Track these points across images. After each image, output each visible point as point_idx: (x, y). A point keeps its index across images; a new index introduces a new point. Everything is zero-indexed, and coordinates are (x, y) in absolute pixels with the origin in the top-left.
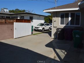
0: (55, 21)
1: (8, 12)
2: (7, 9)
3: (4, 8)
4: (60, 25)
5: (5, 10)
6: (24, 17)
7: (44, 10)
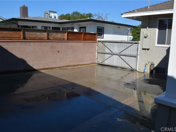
0: (145, 37)
1: (57, 18)
2: (56, 12)
3: (50, 11)
4: (156, 45)
5: (52, 15)
6: (85, 27)
7: (122, 14)
